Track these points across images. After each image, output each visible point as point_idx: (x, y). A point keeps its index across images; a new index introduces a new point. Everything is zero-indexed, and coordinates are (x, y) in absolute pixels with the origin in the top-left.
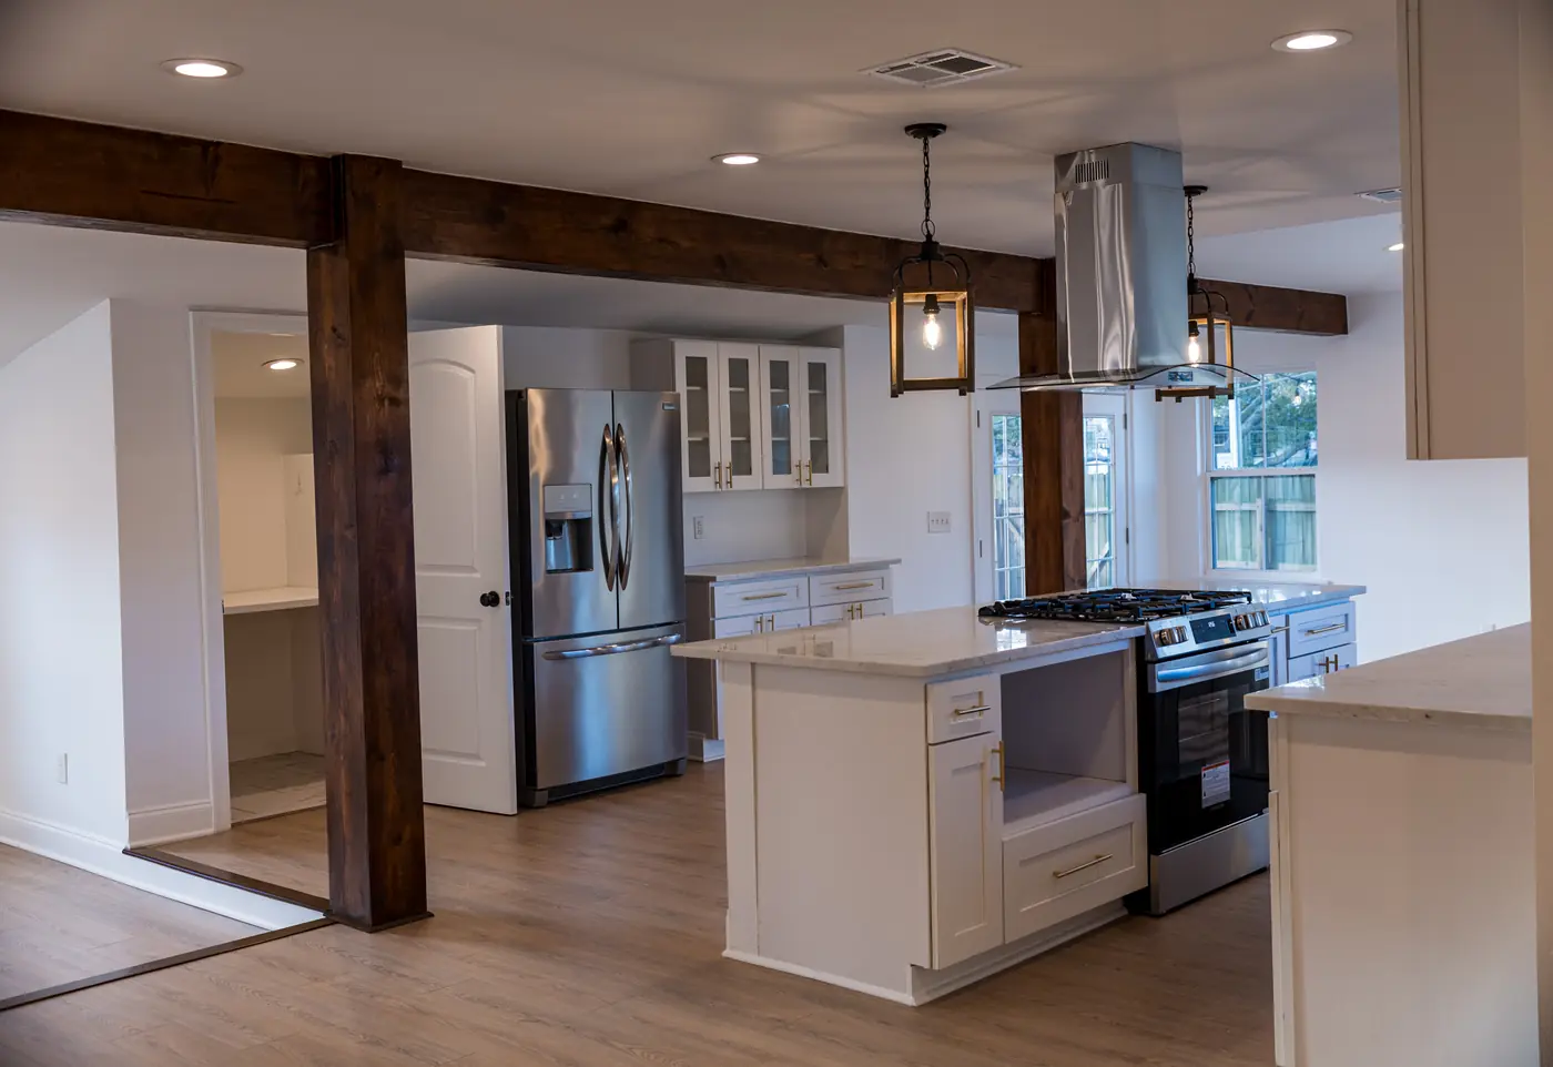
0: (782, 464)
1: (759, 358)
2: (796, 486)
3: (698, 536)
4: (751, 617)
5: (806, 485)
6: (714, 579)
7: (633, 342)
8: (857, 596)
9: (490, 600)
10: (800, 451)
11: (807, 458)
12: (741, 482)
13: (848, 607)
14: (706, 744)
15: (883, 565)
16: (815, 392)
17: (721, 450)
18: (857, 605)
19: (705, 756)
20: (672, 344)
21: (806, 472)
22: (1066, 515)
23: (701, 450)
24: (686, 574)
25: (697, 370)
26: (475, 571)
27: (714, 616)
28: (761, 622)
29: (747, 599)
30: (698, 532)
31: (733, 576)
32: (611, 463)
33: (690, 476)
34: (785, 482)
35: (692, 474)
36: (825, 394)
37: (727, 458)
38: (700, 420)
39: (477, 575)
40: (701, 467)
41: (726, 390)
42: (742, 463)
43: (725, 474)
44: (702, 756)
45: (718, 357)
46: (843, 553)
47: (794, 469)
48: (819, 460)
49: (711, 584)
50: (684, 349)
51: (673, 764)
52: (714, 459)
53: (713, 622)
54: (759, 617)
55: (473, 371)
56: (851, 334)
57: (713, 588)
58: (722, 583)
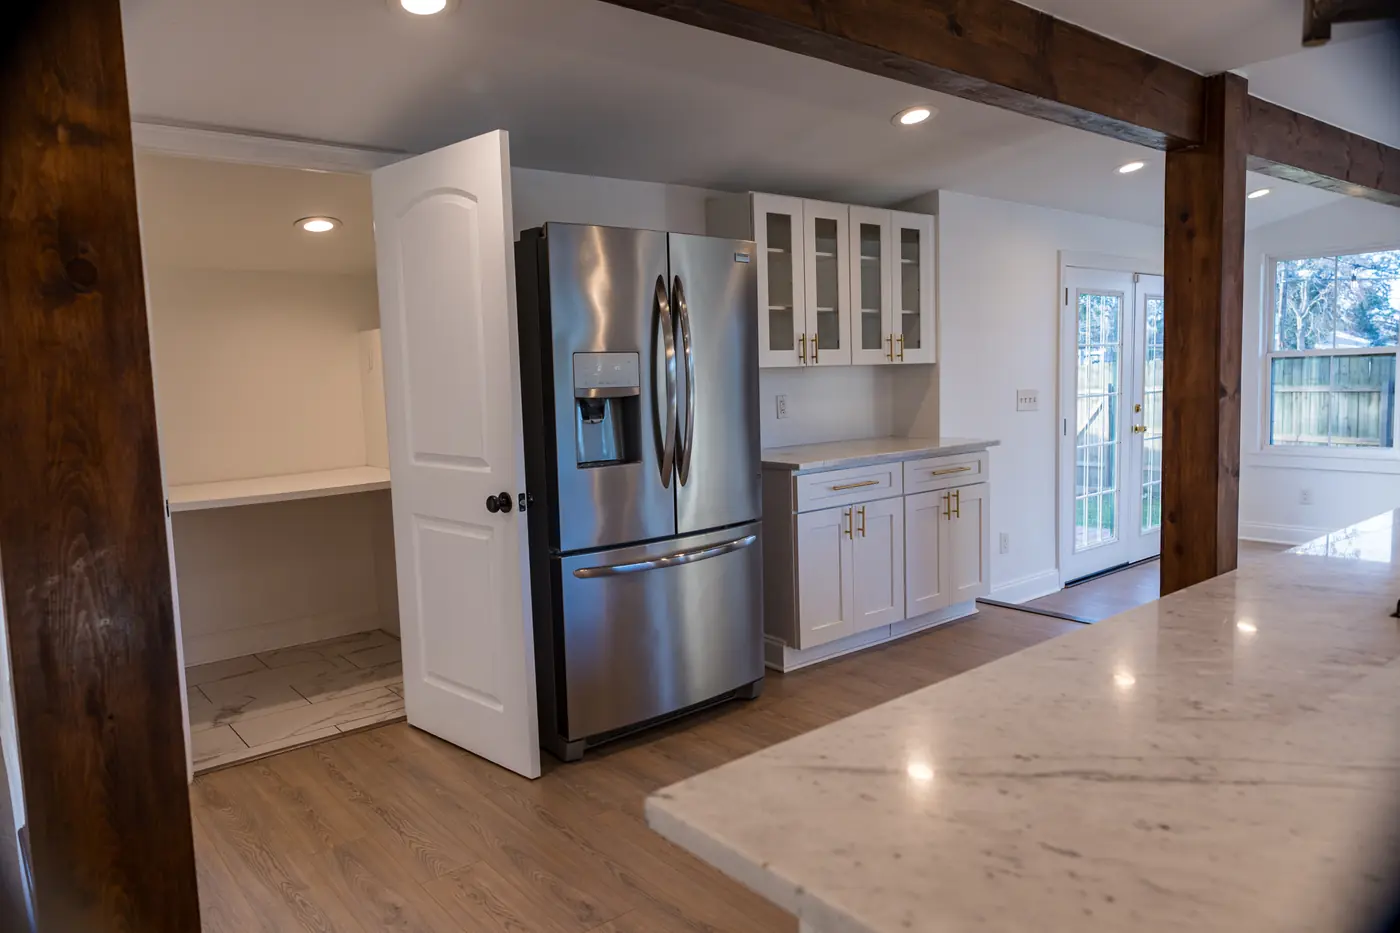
0: (872, 336)
1: (849, 221)
2: (887, 361)
3: (780, 415)
4: (840, 509)
5: (897, 361)
6: (796, 467)
7: (708, 201)
8: (954, 481)
9: (499, 504)
10: (892, 323)
11: (898, 332)
12: (826, 356)
13: (944, 493)
14: (787, 652)
15: (981, 447)
16: (907, 261)
17: (805, 320)
18: (953, 492)
19: (785, 666)
20: (751, 197)
21: (897, 347)
22: (1224, 392)
23: (782, 321)
24: (763, 459)
25: (779, 226)
26: (486, 465)
27: (796, 509)
28: (850, 515)
29: (835, 488)
30: (780, 410)
31: (819, 464)
32: (666, 333)
33: (772, 348)
34: (876, 357)
35: (774, 346)
36: (918, 265)
37: (812, 330)
38: (782, 287)
39: (487, 470)
40: (782, 337)
41: (812, 254)
42: (828, 334)
43: (811, 348)
44: (783, 665)
45: (804, 216)
46: (934, 435)
47: (885, 345)
48: (911, 335)
49: (793, 473)
50: (765, 205)
51: (749, 687)
52: (798, 330)
53: (796, 516)
54: (848, 508)
55: (474, 198)
56: (945, 198)
57: (795, 478)
58: (808, 472)
